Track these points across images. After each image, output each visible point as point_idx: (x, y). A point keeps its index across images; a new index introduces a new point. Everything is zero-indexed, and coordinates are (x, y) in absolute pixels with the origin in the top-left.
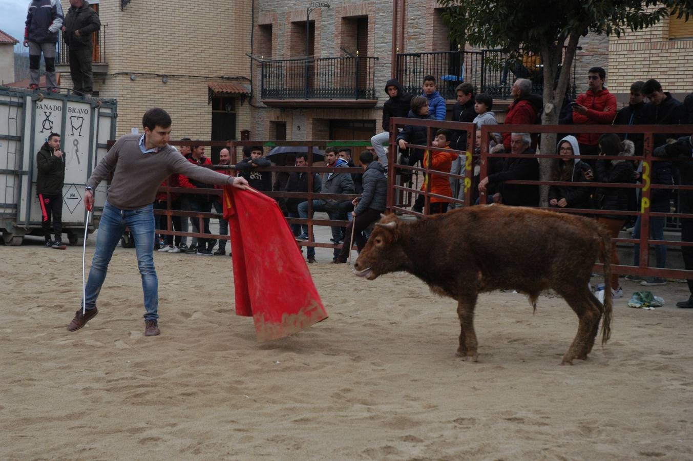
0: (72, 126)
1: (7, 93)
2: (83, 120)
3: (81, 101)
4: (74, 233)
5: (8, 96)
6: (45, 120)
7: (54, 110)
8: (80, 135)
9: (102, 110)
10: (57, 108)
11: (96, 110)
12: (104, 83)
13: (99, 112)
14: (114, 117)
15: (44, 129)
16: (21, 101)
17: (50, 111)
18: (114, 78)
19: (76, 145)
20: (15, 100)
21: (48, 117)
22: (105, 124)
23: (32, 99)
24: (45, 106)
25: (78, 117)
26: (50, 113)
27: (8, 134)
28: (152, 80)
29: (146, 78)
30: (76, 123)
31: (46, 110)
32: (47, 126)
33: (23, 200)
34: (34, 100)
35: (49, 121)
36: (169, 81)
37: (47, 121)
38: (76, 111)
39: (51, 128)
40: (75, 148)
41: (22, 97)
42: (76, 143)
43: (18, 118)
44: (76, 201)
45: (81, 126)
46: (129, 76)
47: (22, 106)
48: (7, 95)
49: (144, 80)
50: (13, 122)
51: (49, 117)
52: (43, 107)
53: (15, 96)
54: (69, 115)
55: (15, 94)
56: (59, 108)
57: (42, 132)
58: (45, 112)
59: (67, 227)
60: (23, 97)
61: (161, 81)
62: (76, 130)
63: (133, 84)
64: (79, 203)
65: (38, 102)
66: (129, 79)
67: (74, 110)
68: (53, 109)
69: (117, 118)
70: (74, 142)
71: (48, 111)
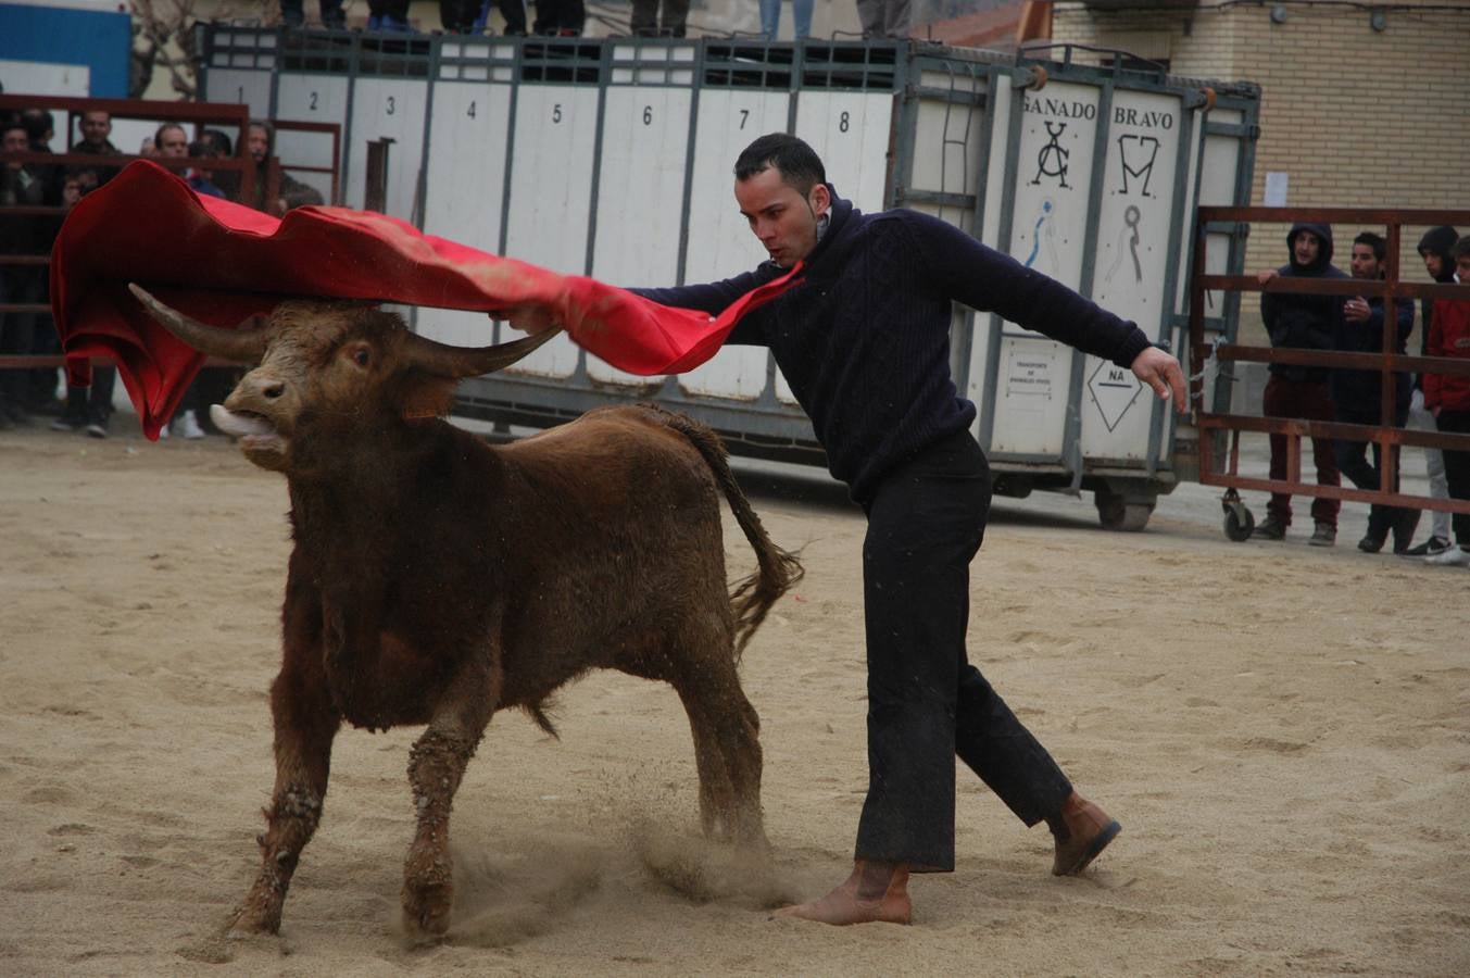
0: (1125, 166)
1: (945, 65)
2: (1157, 145)
3: (1155, 88)
4: (1115, 491)
5: (947, 73)
6: (1048, 147)
7: (1074, 116)
8: (1145, 194)
9: (1214, 117)
10: (1084, 111)
11: (1198, 114)
12: (1187, 31)
13: (1204, 122)
14: (1247, 139)
15: (1043, 175)
16: (980, 89)
17: (1063, 120)
18: (1221, 17)
19: (1133, 224)
20: (964, 85)
21: (1055, 137)
22: (1221, 162)
23: (1013, 81)
24: (1049, 102)
25: (1143, 138)
26: (1063, 126)
27: (938, 189)
28: (1337, 21)
29: (1321, 16)
30: (1137, 155)
31: (1050, 117)
32: (1052, 165)
33: (974, 386)
34: (1019, 85)
35: (1059, 149)
36: (1393, 24)
37: (1053, 151)
38: (1139, 119)
39: (1063, 170)
40: (1130, 232)
41: (984, 78)
42: (1132, 216)
43: (970, 142)
44: (1128, 394)
45: (1150, 165)
46: (1268, 11)
47: (981, 104)
48: (943, 71)
49: (1311, 21)
50: (955, 153)
51: (1059, 139)
52: (1043, 106)
53: (965, 74)
54: (1116, 130)
55: (966, 68)
56: (1090, 114)
57: (1036, 182)
58: (1049, 124)
59: (1096, 472)
60: (986, 77)
61: (1367, 23)
62: (1136, 176)
63: (1279, 35)
64: (1133, 401)
65: (1028, 92)
66: (1268, 19)
67: (1132, 117)
68: (1070, 112)
69: (1259, 142)
70: (1127, 213)
71: (1056, 120)
